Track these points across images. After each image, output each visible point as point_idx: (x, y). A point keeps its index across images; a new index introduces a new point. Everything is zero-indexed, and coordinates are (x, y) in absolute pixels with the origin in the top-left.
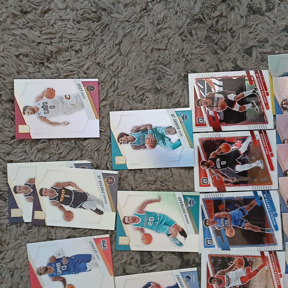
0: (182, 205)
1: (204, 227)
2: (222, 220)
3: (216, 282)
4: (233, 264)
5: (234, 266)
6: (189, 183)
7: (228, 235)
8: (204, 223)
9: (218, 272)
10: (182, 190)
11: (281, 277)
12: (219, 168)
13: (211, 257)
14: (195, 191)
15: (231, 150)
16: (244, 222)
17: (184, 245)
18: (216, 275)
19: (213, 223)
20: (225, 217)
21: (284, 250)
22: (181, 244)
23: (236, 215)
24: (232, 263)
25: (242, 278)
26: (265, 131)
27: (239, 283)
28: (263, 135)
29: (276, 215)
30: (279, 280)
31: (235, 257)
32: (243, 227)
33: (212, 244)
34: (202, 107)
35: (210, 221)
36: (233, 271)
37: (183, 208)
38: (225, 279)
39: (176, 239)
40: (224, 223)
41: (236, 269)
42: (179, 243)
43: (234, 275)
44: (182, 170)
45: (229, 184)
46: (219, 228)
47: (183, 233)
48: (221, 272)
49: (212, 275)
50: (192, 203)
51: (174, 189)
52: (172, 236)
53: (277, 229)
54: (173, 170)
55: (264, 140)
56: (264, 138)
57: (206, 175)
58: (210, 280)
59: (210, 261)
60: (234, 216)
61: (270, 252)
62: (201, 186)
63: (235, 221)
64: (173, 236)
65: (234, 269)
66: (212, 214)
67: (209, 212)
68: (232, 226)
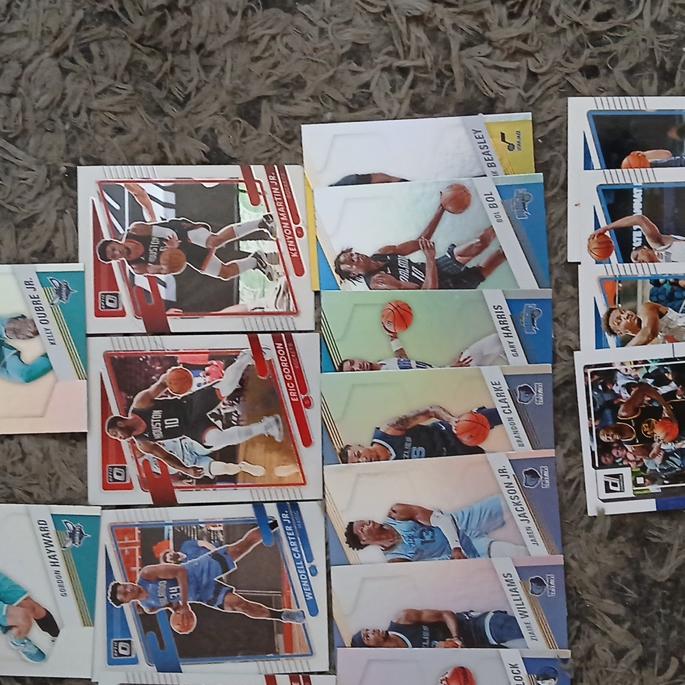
0: (48, 544)
1: (109, 607)
2: (162, 585)
6: (72, 480)
7: (176, 628)
8: (109, 594)
10: (49, 499)
12: (159, 437)
15: (195, 388)
16: (224, 590)
17: (51, 659)
19: (137, 593)
20: (171, 577)
21: (333, 669)
22: (40, 655)
23: (202, 572)
26: (289, 334)
28: (283, 346)
29: (314, 571)
32: (219, 606)
33: (130, 655)
34: (114, 263)
35: (128, 590)
37: (51, 551)
39: (26, 641)
40: (168, 593)
42: (34, 651)
44: (53, 444)
45: (185, 483)
46: (153, 608)
47: (49, 624)
50: (77, 538)
51: (27, 498)
52: (14, 631)
53: (314, 611)
54: (25, 441)
55: (286, 360)
56: (286, 356)
57: (121, 458)
60: (197, 574)
61: (294, 677)
62: (106, 487)
63: (198, 589)
64: (20, 633)
66: (133, 569)
67: (127, 562)
68: (188, 602)
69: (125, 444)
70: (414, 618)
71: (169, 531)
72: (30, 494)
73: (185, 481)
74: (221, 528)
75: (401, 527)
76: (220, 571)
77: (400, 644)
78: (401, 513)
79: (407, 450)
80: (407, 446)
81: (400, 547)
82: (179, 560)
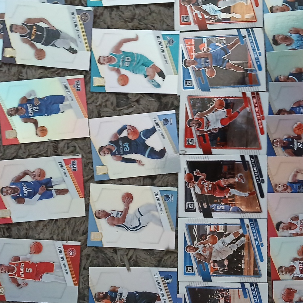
0: (161, 45)
2: (203, 60)
3: (194, 125)
4: (213, 106)
5: (214, 107)
6: (168, 21)
7: (208, 75)
8: (183, 64)
9: (196, 114)
10: (161, 28)
11: (263, 119)
12: (201, 4)
13: (190, 98)
14: (175, 29)
16: (226, 61)
17: (163, 87)
18: (195, 117)
19: (193, 63)
20: (206, 57)
21: (267, 90)
22: (159, 86)
24: (213, 104)
25: (222, 120)
27: (219, 125)
29: (260, 54)
30: (261, 122)
31: (215, 99)
32: (224, 67)
33: (191, 86)
35: (190, 62)
36: (213, 112)
37: (162, 48)
38: (205, 121)
39: (153, 80)
40: (205, 63)
41: (216, 110)
42: (156, 84)
43: (214, 117)
44: (161, 8)
45: (211, 22)
46: (200, 68)
47: (162, 74)
48: (200, 114)
49: (190, 118)
50: (171, 43)
51: (152, 28)
52: (149, 77)
53: (260, 68)
54: (152, 7)
57: (187, 12)
58: (189, 122)
59: (189, 102)
60: (216, 55)
61: (253, 93)
63: (216, 61)
64: (151, 78)
65: (213, 111)
66: (192, 54)
67: (189, 52)
68: (212, 66)
69: (188, 7)
70: (299, 71)
71: (205, 40)
72: (154, 27)
73: (211, 21)
74: (225, 39)
75: (294, 37)
76: (224, 54)
77: (293, 80)
78: (294, 31)
79: (296, 7)
80: (296, 5)
81: (293, 44)
82: (209, 50)
